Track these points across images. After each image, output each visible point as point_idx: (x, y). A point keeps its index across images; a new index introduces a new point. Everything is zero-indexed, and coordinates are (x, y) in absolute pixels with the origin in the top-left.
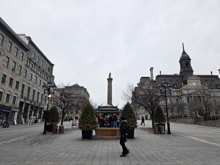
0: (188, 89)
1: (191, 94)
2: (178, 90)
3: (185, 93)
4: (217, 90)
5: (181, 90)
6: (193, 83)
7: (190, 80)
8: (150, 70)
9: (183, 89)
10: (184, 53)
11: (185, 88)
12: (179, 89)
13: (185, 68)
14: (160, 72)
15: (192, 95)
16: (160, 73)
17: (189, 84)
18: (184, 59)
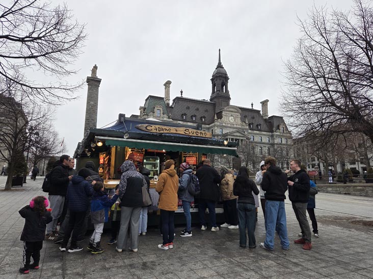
0: (222, 127)
1: (226, 134)
2: (207, 126)
3: (218, 133)
4: (258, 132)
5: (212, 127)
6: (231, 118)
7: (227, 112)
8: (164, 85)
9: (215, 126)
10: (220, 66)
11: (218, 124)
12: (209, 125)
13: (219, 91)
14: (182, 92)
15: (229, 137)
16: (182, 94)
17: (225, 118)
18: (219, 76)
